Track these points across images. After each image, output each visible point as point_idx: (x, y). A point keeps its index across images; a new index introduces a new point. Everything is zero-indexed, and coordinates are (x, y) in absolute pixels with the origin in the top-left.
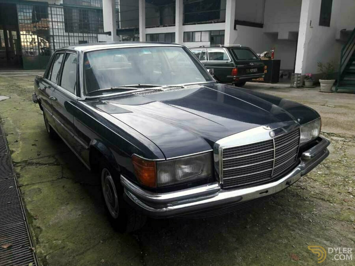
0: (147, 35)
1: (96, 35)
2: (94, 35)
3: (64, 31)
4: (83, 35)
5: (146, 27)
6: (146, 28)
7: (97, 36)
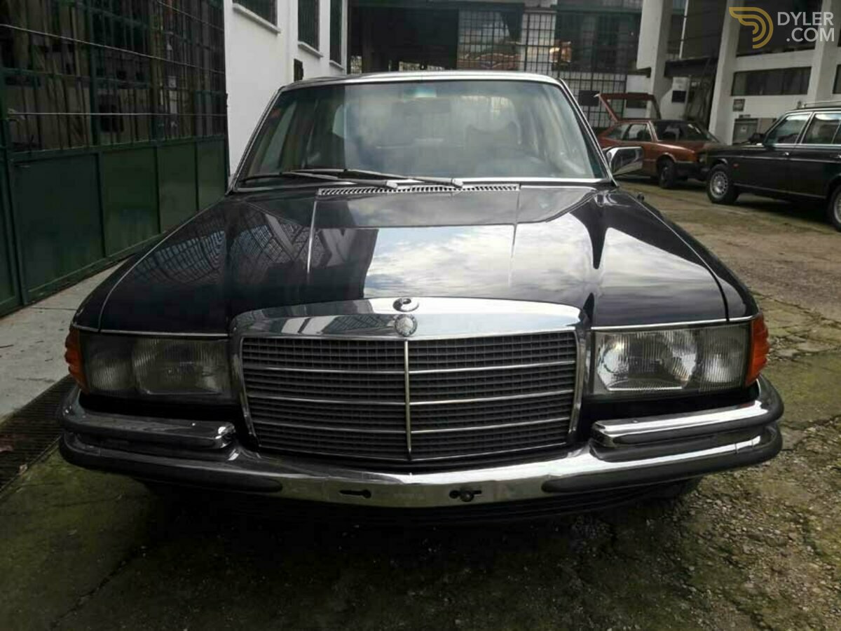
0: (736, 74)
1: (623, 78)
2: (618, 77)
3: (550, 68)
4: (592, 76)
5: (738, 53)
6: (738, 56)
7: (626, 79)
